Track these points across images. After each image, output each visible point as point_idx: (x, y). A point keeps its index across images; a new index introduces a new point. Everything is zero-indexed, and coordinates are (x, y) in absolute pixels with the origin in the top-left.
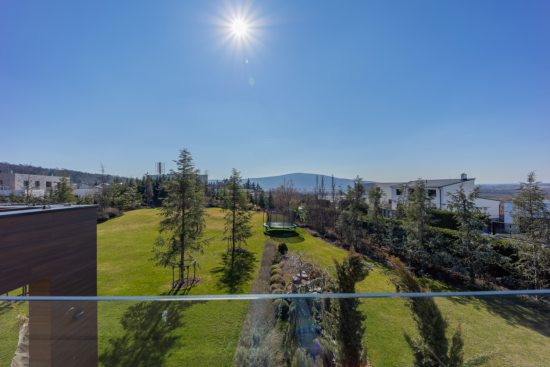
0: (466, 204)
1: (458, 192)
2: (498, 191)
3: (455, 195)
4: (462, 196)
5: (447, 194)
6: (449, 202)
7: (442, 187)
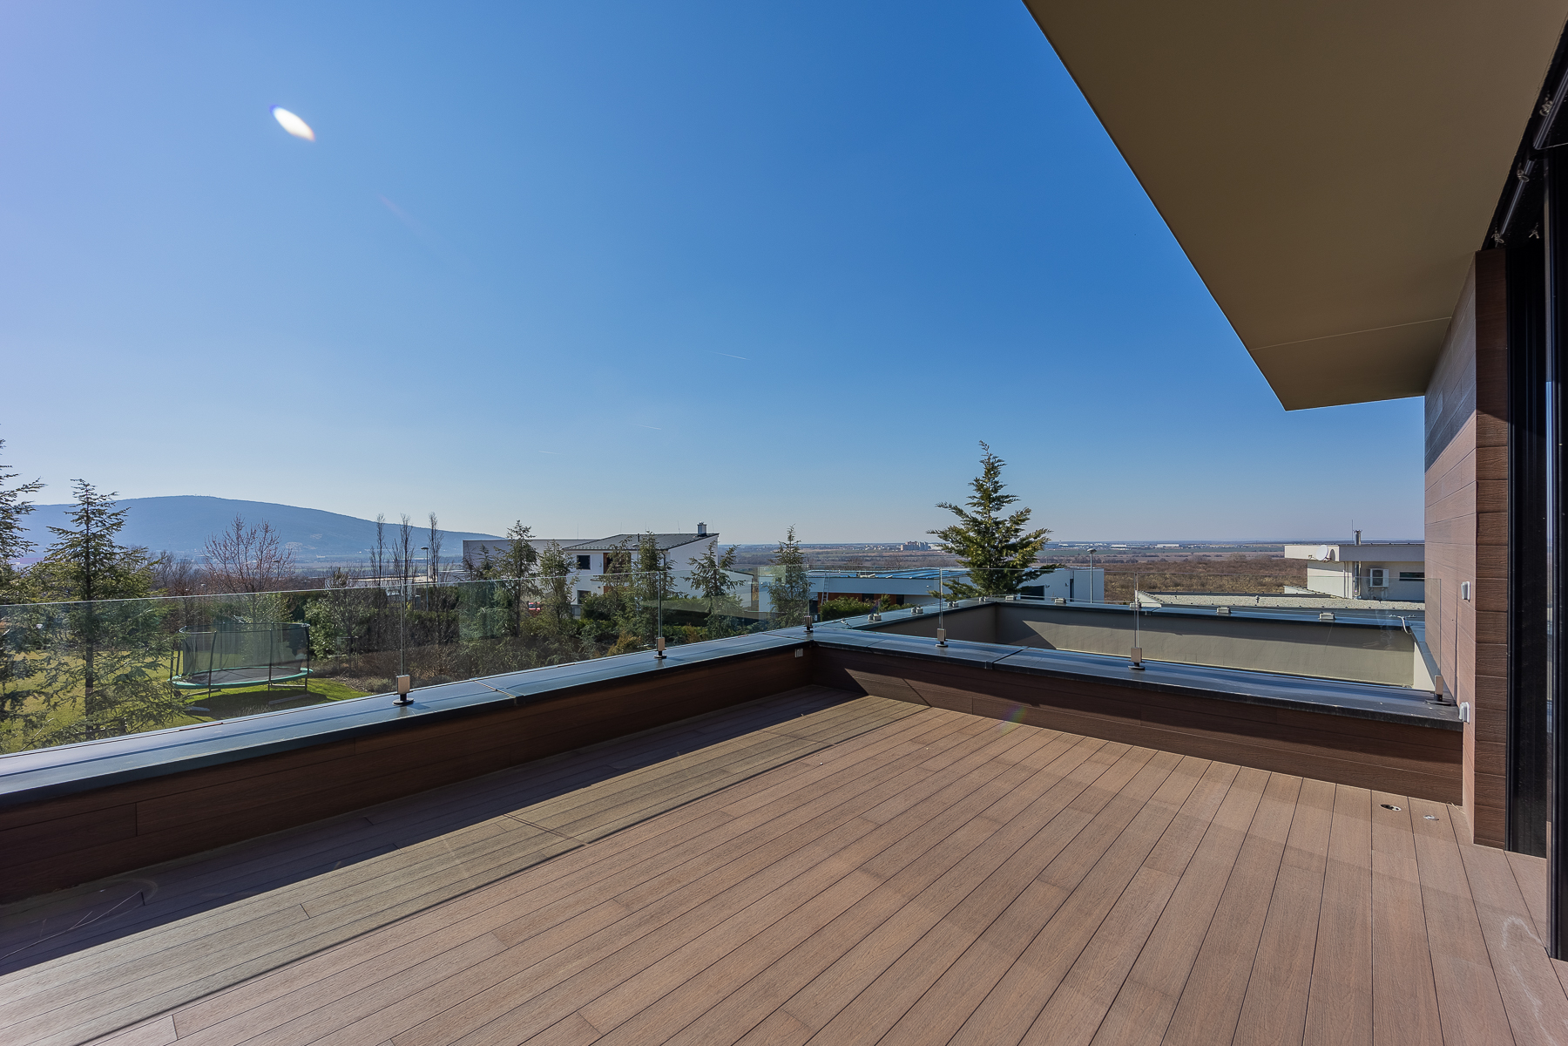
0: (718, 577)
1: (706, 558)
2: (745, 558)
3: (702, 562)
4: (712, 563)
5: (691, 562)
6: (695, 575)
7: (667, 550)
